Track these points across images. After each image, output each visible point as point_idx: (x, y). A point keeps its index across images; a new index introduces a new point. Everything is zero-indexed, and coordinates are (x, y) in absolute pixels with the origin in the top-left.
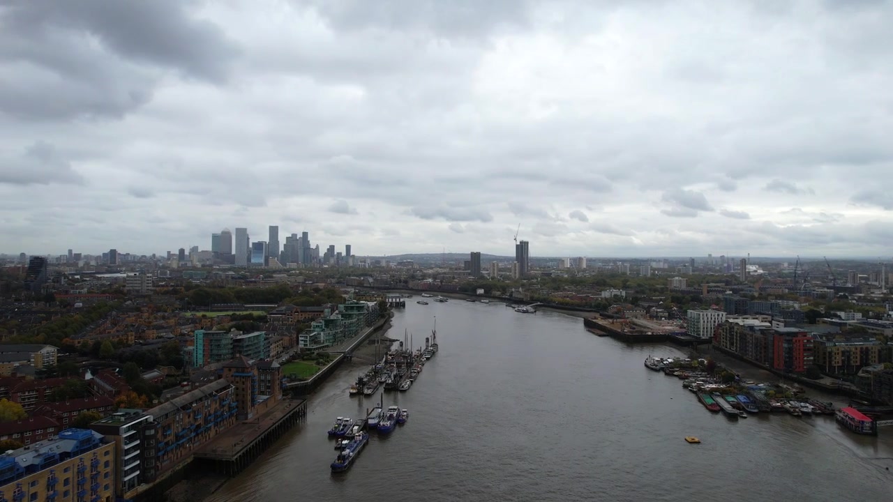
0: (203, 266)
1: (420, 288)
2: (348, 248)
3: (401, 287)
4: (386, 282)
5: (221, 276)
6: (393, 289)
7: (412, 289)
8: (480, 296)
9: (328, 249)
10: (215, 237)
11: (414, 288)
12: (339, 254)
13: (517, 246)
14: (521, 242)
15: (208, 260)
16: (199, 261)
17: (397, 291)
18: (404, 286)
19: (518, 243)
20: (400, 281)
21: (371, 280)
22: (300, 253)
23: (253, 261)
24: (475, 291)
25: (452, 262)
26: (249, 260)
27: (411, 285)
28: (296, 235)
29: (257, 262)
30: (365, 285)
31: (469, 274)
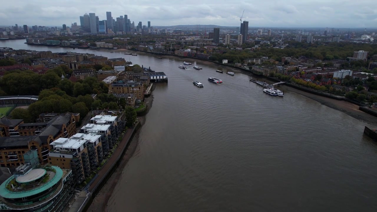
0: (74, 34)
1: (182, 56)
2: (149, 23)
3: (170, 54)
4: (161, 50)
5: (67, 44)
6: (166, 55)
7: (177, 56)
8: (225, 65)
9: (139, 24)
10: (81, 18)
11: (178, 55)
12: (144, 26)
13: (242, 24)
14: (244, 22)
15: (77, 30)
16: (71, 31)
17: (167, 56)
18: (172, 53)
19: (242, 22)
20: (170, 50)
21: (151, 48)
22: (124, 26)
23: (100, 31)
24: (222, 62)
25: (201, 30)
26: (98, 30)
27: (176, 52)
28: (122, 16)
29: (102, 31)
30: (148, 51)
31: (212, 41)
